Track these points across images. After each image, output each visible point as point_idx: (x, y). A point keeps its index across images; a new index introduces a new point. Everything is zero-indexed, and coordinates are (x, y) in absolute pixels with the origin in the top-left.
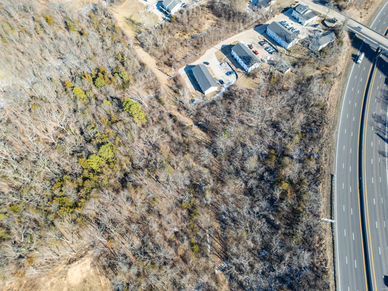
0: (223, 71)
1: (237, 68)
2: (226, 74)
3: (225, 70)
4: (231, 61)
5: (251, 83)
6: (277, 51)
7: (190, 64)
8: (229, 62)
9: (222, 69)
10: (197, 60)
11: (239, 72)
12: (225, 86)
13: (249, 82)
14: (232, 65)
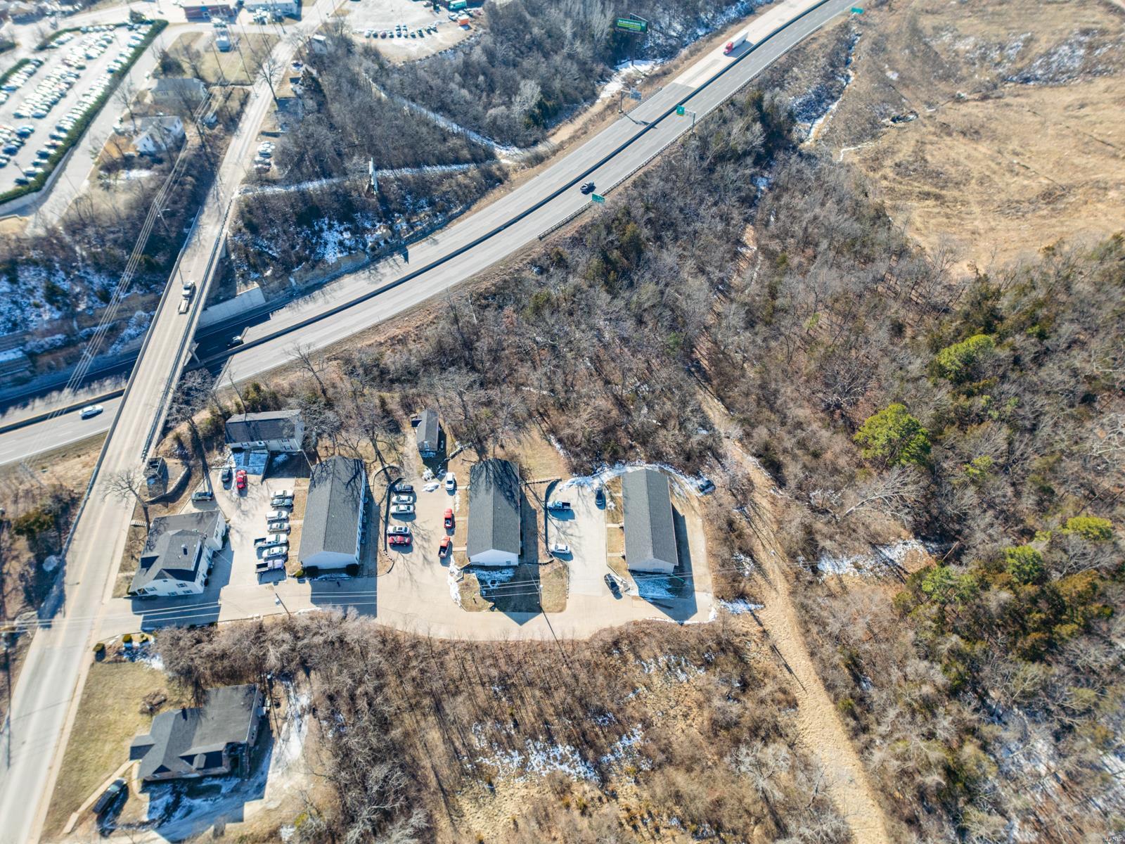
0: (577, 533)
1: (534, 512)
2: (573, 517)
3: (569, 531)
4: (536, 544)
5: (530, 452)
6: (392, 489)
7: (669, 620)
8: (542, 545)
9: (574, 540)
10: (635, 623)
11: (537, 499)
12: (596, 483)
13: (533, 457)
14: (542, 531)
